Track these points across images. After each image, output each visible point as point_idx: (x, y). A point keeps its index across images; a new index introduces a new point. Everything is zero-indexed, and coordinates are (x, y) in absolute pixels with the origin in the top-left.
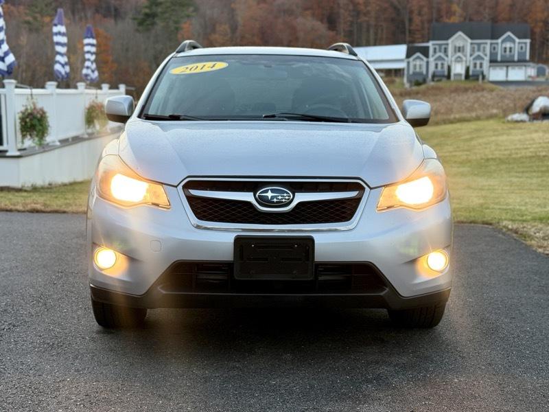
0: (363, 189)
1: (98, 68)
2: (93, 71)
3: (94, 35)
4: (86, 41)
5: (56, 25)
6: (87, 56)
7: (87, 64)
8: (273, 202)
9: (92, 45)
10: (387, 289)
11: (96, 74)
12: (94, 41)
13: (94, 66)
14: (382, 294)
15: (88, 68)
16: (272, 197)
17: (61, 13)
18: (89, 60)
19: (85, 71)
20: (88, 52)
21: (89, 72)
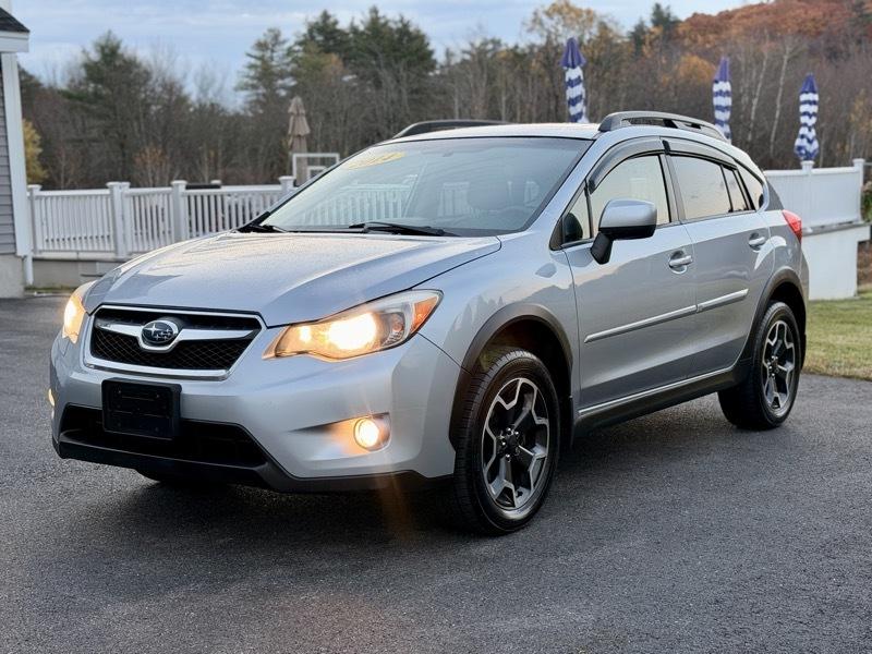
0: (260, 327)
1: (819, 136)
2: (810, 142)
3: (816, 88)
4: (804, 97)
5: (717, 82)
6: (804, 119)
7: (803, 131)
8: (155, 340)
9: (814, 103)
10: (267, 464)
11: (816, 144)
12: (815, 97)
13: (812, 134)
14: (255, 469)
15: (803, 137)
16: (156, 333)
17: (725, 63)
18: (805, 125)
19: (798, 142)
20: (805, 114)
21: (804, 142)
